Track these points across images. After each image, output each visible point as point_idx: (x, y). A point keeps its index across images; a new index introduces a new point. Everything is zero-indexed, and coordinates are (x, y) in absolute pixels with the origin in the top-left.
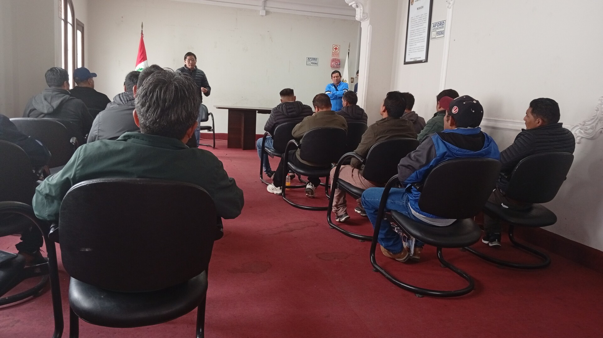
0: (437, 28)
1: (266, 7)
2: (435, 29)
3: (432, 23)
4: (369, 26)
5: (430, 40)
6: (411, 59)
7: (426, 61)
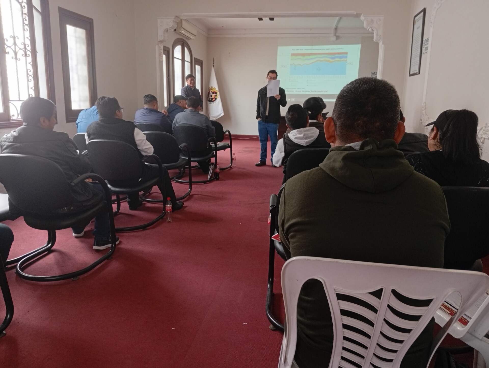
0: (425, 45)
1: (337, 33)
2: (424, 45)
3: (423, 40)
4: (382, 46)
5: (422, 55)
6: (413, 71)
7: (419, 73)
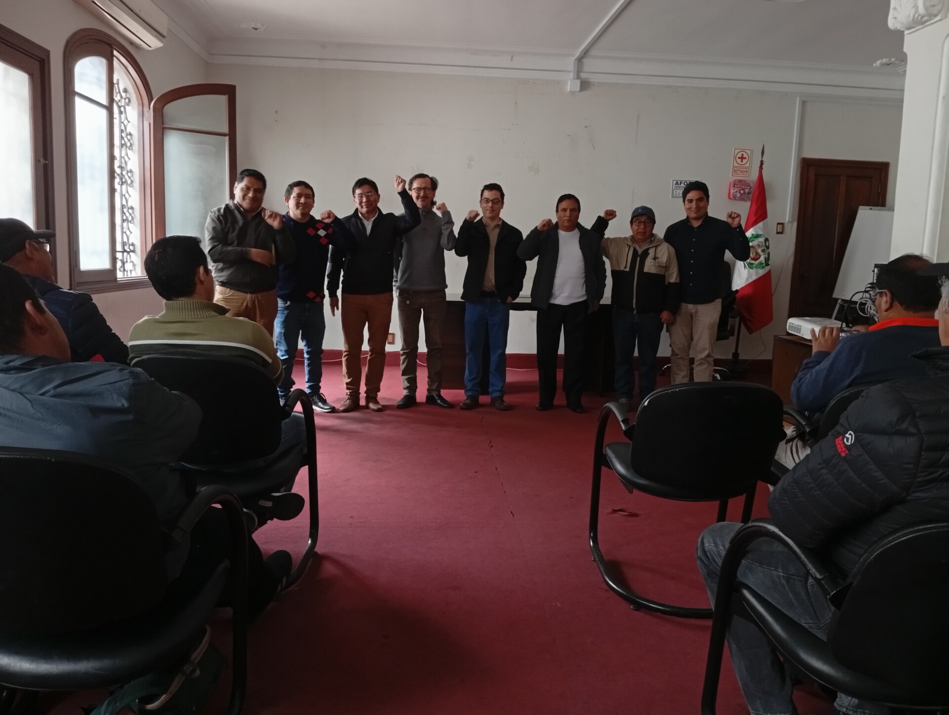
1: (581, 72)
